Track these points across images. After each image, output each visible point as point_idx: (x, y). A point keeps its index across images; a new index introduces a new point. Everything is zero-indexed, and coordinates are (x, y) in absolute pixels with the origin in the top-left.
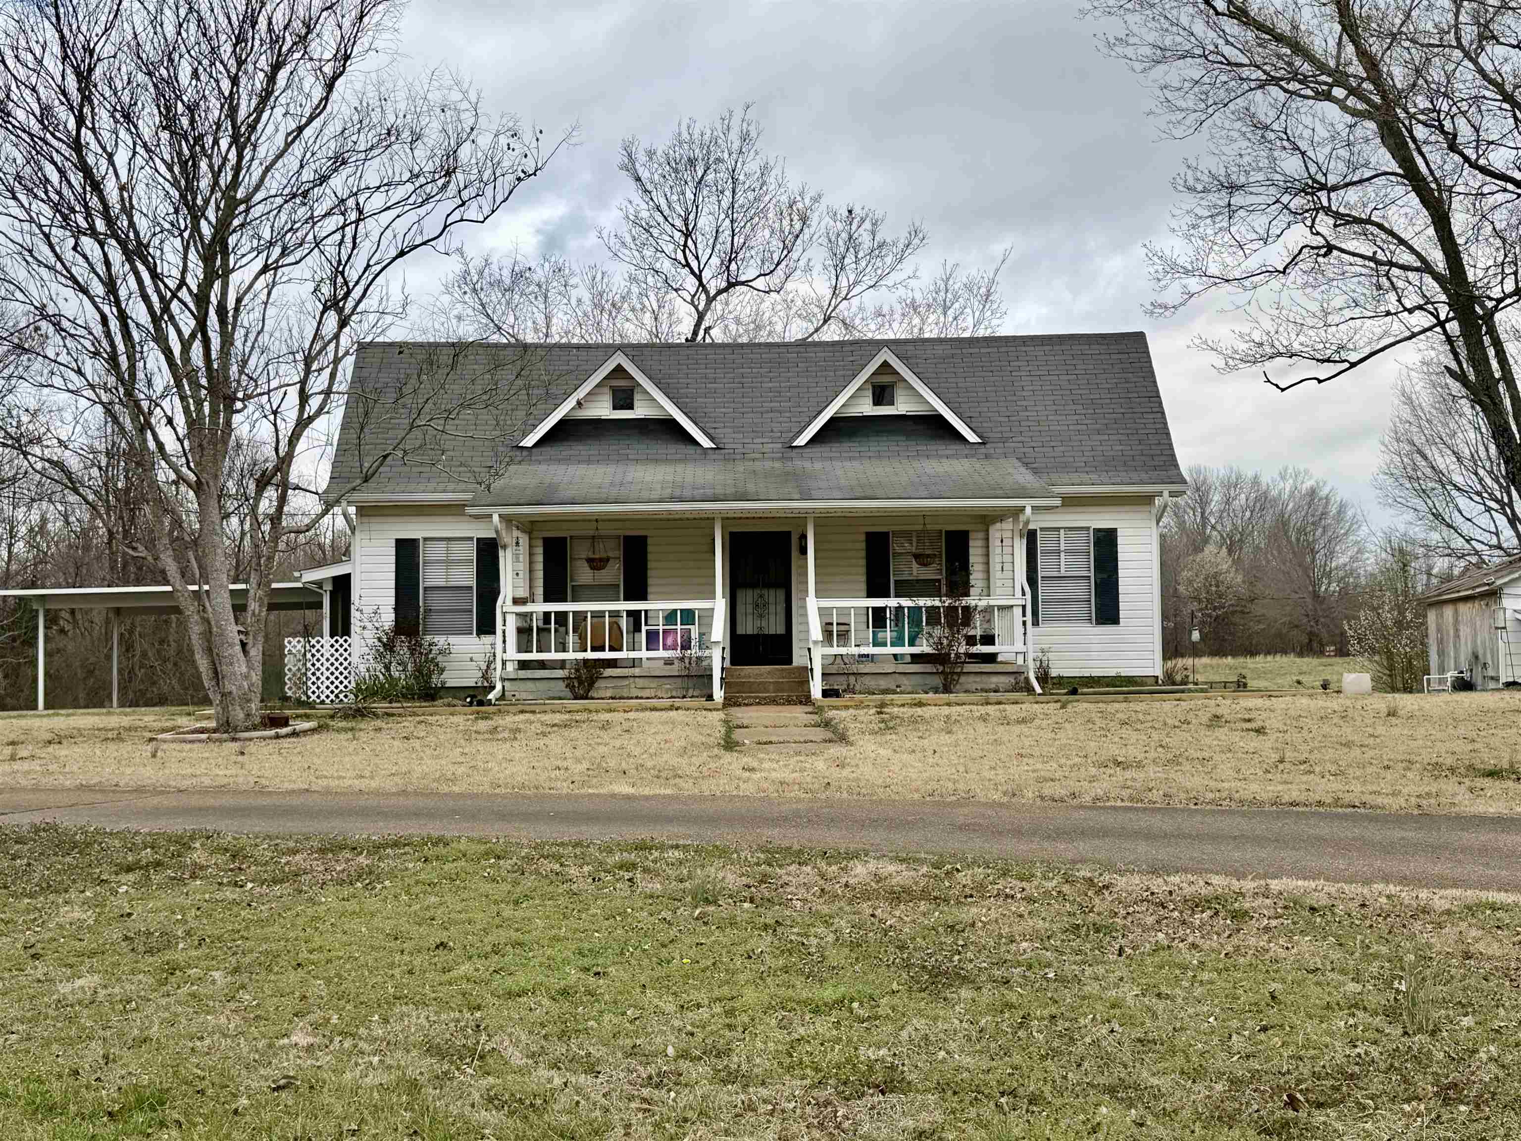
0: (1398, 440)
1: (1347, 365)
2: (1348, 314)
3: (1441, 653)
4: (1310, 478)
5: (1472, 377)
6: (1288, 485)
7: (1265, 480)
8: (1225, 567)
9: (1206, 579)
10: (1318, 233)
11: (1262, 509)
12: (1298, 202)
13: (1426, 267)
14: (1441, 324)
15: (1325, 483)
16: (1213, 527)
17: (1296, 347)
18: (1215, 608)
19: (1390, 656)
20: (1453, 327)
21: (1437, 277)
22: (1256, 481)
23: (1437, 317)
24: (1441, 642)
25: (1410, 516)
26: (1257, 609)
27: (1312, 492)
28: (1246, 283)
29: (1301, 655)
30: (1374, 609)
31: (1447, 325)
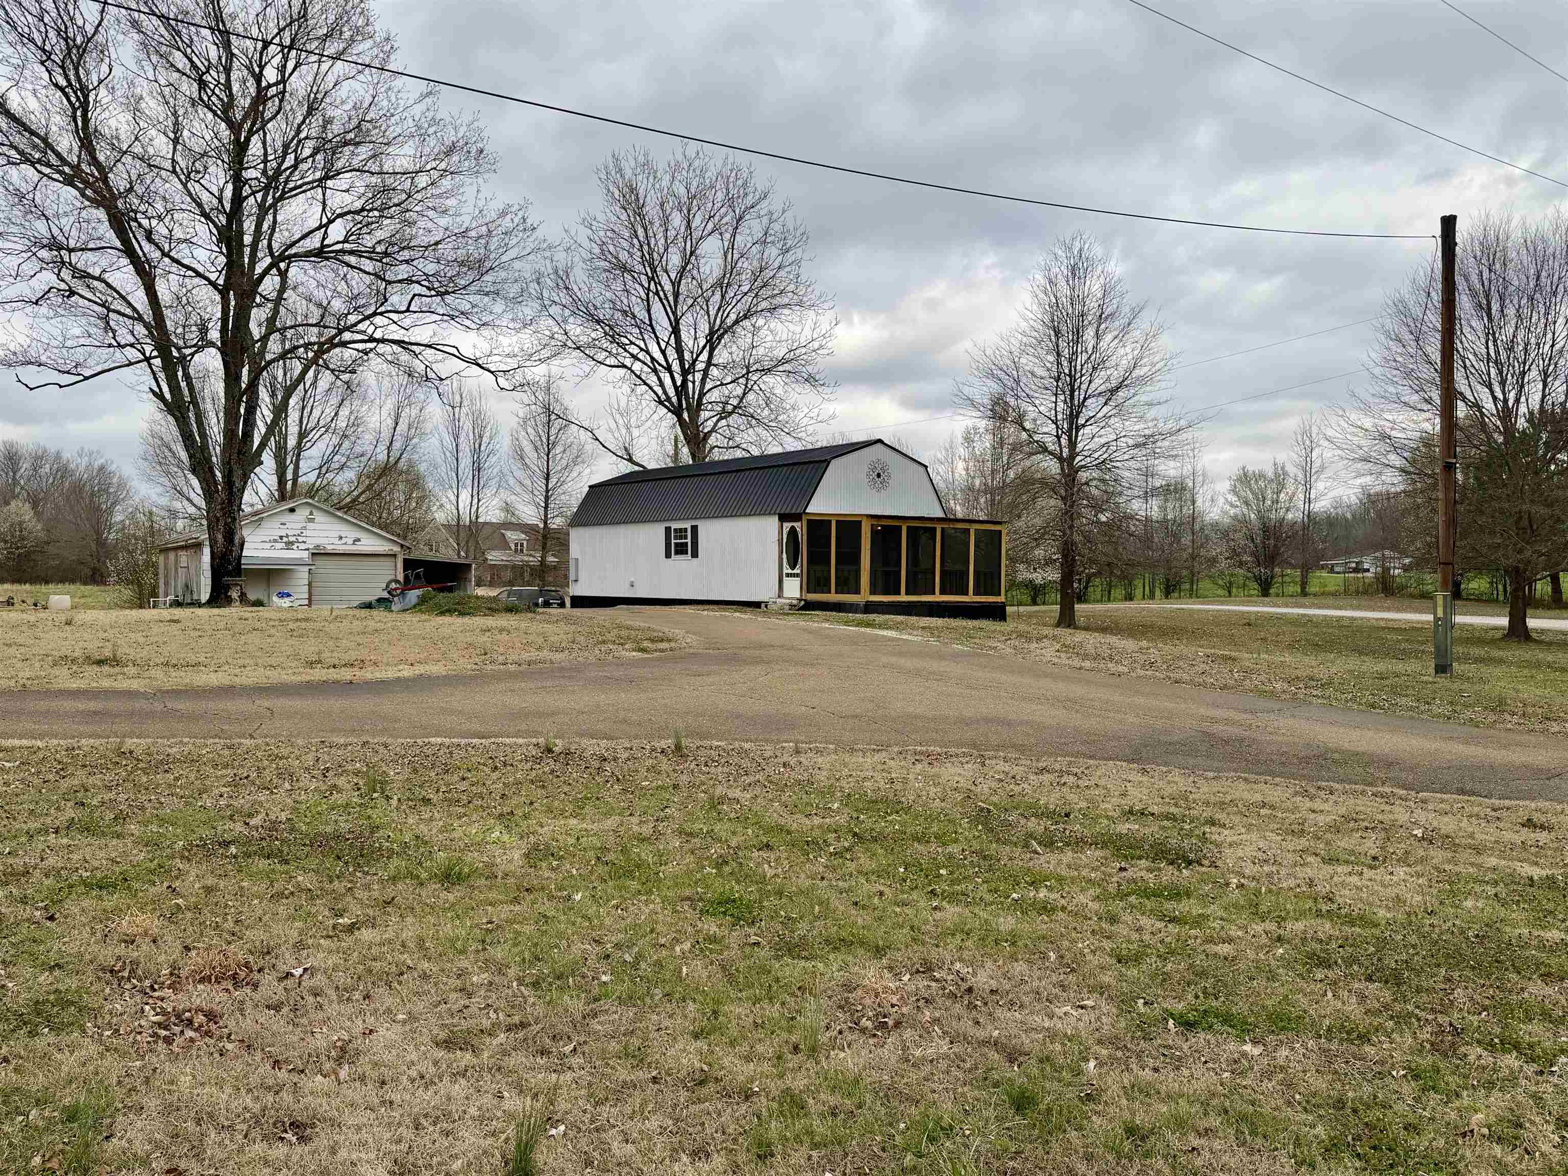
0: (153, 437)
1: (81, 378)
2: (82, 341)
3: (167, 584)
4: (101, 457)
5: (168, 396)
6: (85, 461)
7: (66, 455)
8: (27, 518)
9: (11, 526)
10: (63, 280)
11: (62, 477)
12: (44, 254)
13: (140, 318)
14: (147, 359)
15: (112, 462)
16: (22, 488)
17: (43, 359)
18: (17, 548)
19: (140, 585)
20: (157, 362)
21: (147, 326)
22: (58, 456)
23: (144, 354)
24: (166, 576)
25: (160, 489)
26: (51, 549)
27: (102, 468)
28: (7, 306)
29: (85, 583)
30: (130, 552)
31: (152, 361)
